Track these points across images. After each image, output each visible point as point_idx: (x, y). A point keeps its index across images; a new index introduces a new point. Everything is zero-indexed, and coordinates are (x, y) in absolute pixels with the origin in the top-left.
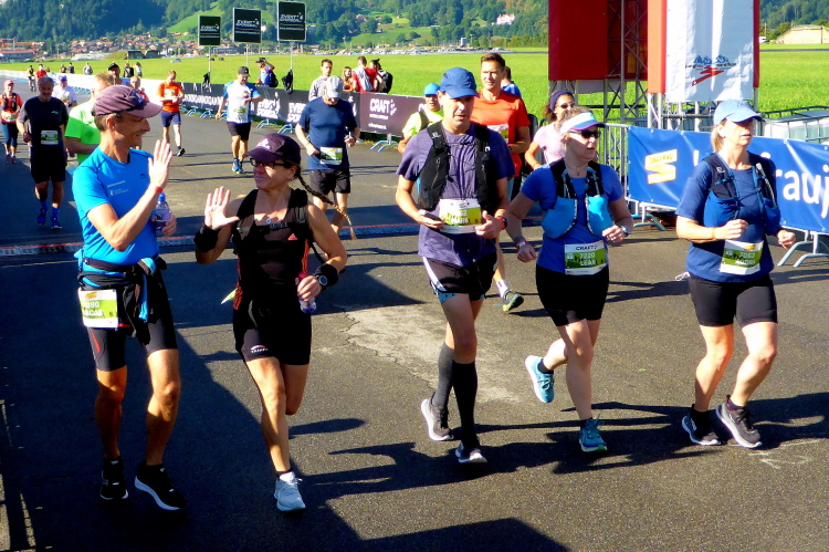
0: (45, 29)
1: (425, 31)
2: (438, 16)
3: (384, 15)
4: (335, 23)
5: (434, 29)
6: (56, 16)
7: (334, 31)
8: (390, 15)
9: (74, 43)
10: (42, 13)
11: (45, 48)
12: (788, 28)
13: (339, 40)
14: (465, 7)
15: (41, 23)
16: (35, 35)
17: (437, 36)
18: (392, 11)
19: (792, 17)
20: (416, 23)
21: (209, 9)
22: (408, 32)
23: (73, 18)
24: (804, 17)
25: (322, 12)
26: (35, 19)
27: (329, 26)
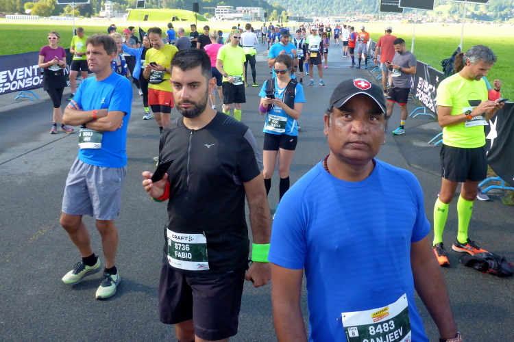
0: (376, 9)
4: (502, 13)
7: (501, 16)
11: (374, 17)
13: (503, 20)
15: (374, 7)
16: (371, 12)
25: (496, 7)
26: (372, 6)
27: (499, 14)
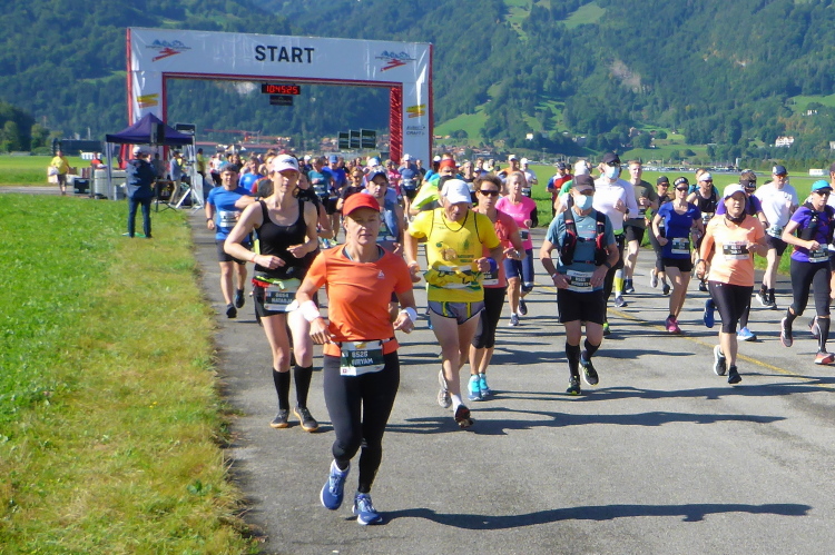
0: (293, 123)
1: (701, 149)
2: (715, 133)
3: (659, 130)
4: (606, 136)
5: (710, 147)
6: (307, 110)
7: (605, 143)
8: (666, 130)
9: (325, 140)
10: (292, 106)
11: (292, 144)
14: (744, 126)
16: (281, 130)
17: (713, 155)
18: (668, 126)
20: (692, 140)
21: (474, 112)
22: (683, 149)
23: (325, 113)
25: (593, 123)
27: (599, 138)
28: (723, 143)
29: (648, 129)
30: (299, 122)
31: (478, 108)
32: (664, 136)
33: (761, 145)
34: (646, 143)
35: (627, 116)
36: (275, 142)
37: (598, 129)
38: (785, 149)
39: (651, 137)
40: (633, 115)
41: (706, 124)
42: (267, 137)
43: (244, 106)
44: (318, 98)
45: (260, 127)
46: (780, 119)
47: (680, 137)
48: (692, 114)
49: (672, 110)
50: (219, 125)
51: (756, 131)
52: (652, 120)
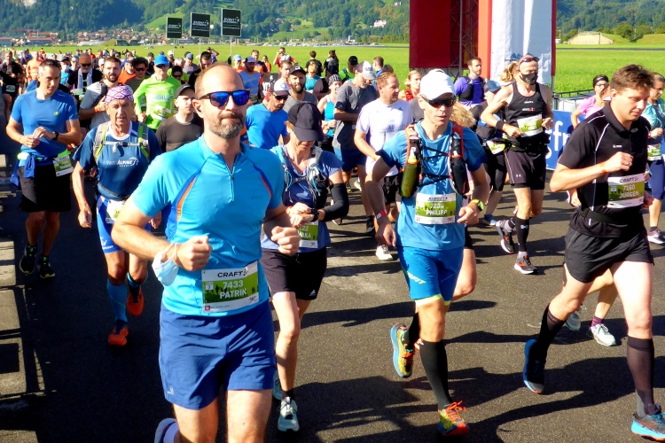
1: (324, 30)
2: (333, 20)
3: (296, 19)
5: (330, 30)
6: (68, 15)
8: (300, 19)
9: (80, 34)
10: (58, 13)
12: (576, 33)
14: (352, 15)
17: (332, 34)
18: (301, 17)
19: (579, 26)
20: (317, 25)
21: (174, 12)
22: (312, 31)
23: (80, 17)
24: (588, 26)
28: (339, 26)
29: (288, 19)
30: (63, 23)
31: (177, 9)
32: (299, 23)
33: (364, 27)
34: (288, 27)
35: (274, 11)
36: (49, 36)
37: (255, 20)
38: (381, 28)
39: (290, 24)
40: (278, 11)
41: (326, 14)
42: (43, 33)
43: (28, 13)
44: (75, 7)
45: (38, 27)
46: (376, 9)
47: (310, 23)
48: (317, 8)
49: (304, 6)
50: (13, 26)
51: (360, 17)
52: (290, 12)
